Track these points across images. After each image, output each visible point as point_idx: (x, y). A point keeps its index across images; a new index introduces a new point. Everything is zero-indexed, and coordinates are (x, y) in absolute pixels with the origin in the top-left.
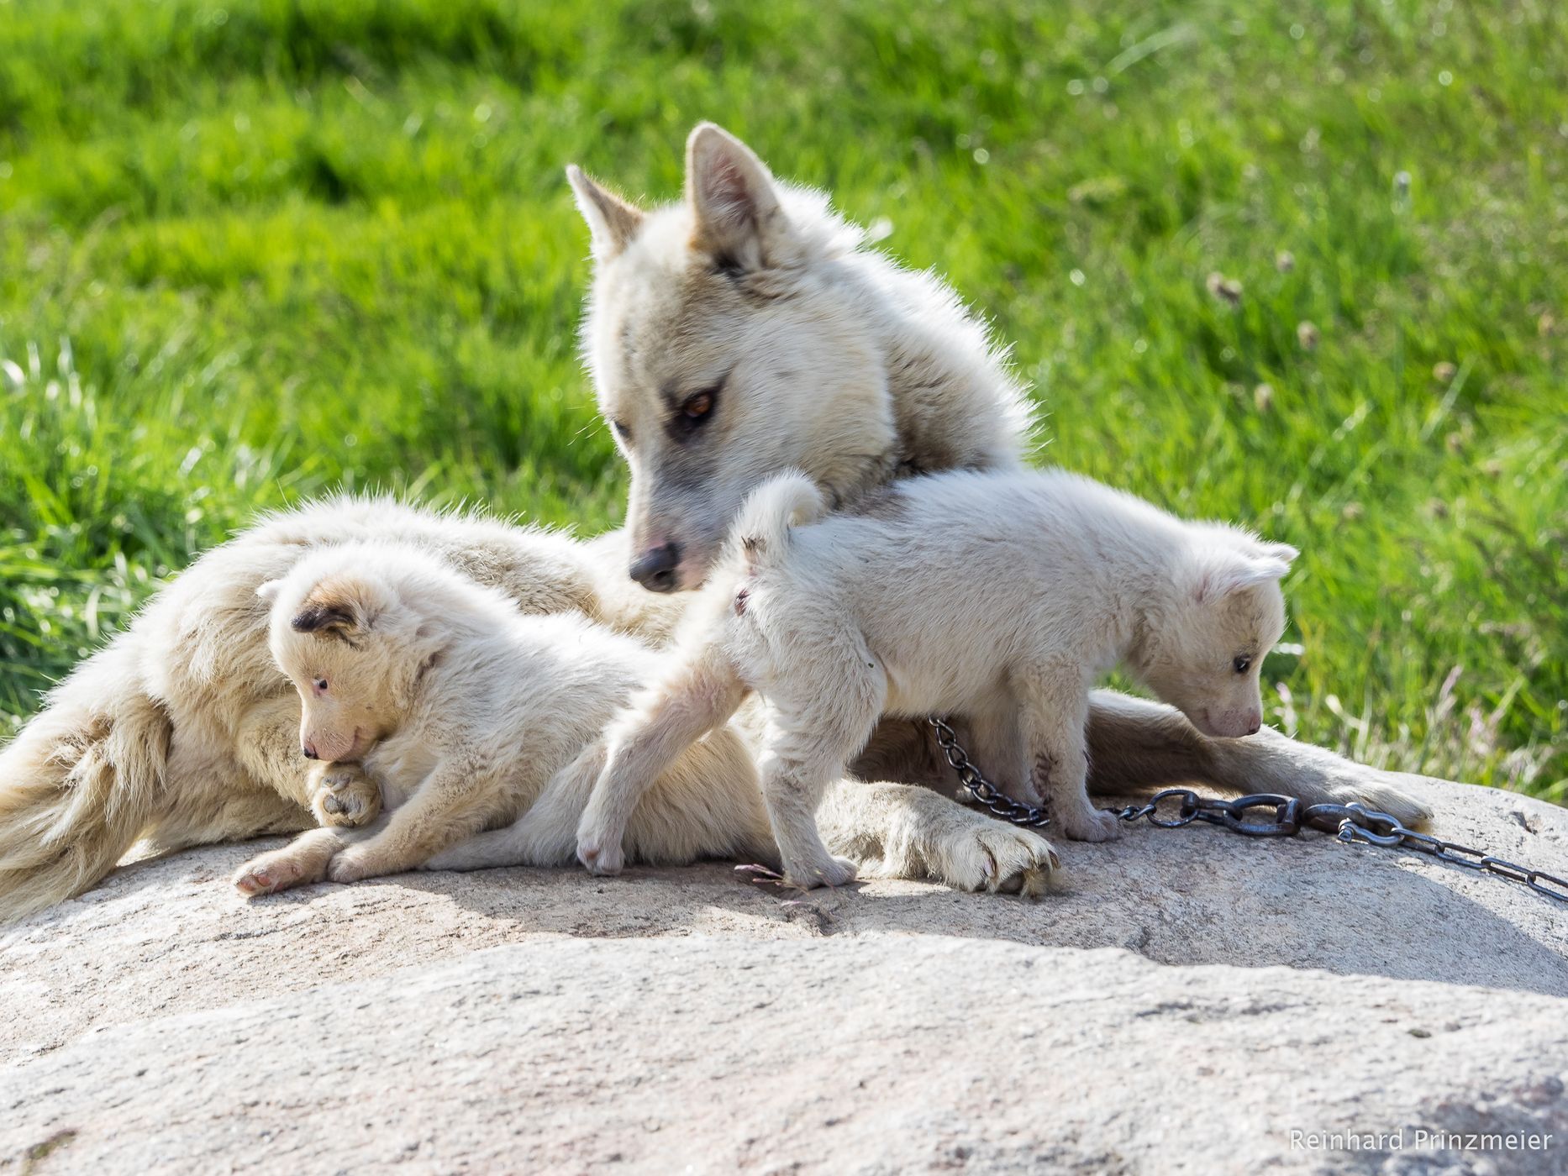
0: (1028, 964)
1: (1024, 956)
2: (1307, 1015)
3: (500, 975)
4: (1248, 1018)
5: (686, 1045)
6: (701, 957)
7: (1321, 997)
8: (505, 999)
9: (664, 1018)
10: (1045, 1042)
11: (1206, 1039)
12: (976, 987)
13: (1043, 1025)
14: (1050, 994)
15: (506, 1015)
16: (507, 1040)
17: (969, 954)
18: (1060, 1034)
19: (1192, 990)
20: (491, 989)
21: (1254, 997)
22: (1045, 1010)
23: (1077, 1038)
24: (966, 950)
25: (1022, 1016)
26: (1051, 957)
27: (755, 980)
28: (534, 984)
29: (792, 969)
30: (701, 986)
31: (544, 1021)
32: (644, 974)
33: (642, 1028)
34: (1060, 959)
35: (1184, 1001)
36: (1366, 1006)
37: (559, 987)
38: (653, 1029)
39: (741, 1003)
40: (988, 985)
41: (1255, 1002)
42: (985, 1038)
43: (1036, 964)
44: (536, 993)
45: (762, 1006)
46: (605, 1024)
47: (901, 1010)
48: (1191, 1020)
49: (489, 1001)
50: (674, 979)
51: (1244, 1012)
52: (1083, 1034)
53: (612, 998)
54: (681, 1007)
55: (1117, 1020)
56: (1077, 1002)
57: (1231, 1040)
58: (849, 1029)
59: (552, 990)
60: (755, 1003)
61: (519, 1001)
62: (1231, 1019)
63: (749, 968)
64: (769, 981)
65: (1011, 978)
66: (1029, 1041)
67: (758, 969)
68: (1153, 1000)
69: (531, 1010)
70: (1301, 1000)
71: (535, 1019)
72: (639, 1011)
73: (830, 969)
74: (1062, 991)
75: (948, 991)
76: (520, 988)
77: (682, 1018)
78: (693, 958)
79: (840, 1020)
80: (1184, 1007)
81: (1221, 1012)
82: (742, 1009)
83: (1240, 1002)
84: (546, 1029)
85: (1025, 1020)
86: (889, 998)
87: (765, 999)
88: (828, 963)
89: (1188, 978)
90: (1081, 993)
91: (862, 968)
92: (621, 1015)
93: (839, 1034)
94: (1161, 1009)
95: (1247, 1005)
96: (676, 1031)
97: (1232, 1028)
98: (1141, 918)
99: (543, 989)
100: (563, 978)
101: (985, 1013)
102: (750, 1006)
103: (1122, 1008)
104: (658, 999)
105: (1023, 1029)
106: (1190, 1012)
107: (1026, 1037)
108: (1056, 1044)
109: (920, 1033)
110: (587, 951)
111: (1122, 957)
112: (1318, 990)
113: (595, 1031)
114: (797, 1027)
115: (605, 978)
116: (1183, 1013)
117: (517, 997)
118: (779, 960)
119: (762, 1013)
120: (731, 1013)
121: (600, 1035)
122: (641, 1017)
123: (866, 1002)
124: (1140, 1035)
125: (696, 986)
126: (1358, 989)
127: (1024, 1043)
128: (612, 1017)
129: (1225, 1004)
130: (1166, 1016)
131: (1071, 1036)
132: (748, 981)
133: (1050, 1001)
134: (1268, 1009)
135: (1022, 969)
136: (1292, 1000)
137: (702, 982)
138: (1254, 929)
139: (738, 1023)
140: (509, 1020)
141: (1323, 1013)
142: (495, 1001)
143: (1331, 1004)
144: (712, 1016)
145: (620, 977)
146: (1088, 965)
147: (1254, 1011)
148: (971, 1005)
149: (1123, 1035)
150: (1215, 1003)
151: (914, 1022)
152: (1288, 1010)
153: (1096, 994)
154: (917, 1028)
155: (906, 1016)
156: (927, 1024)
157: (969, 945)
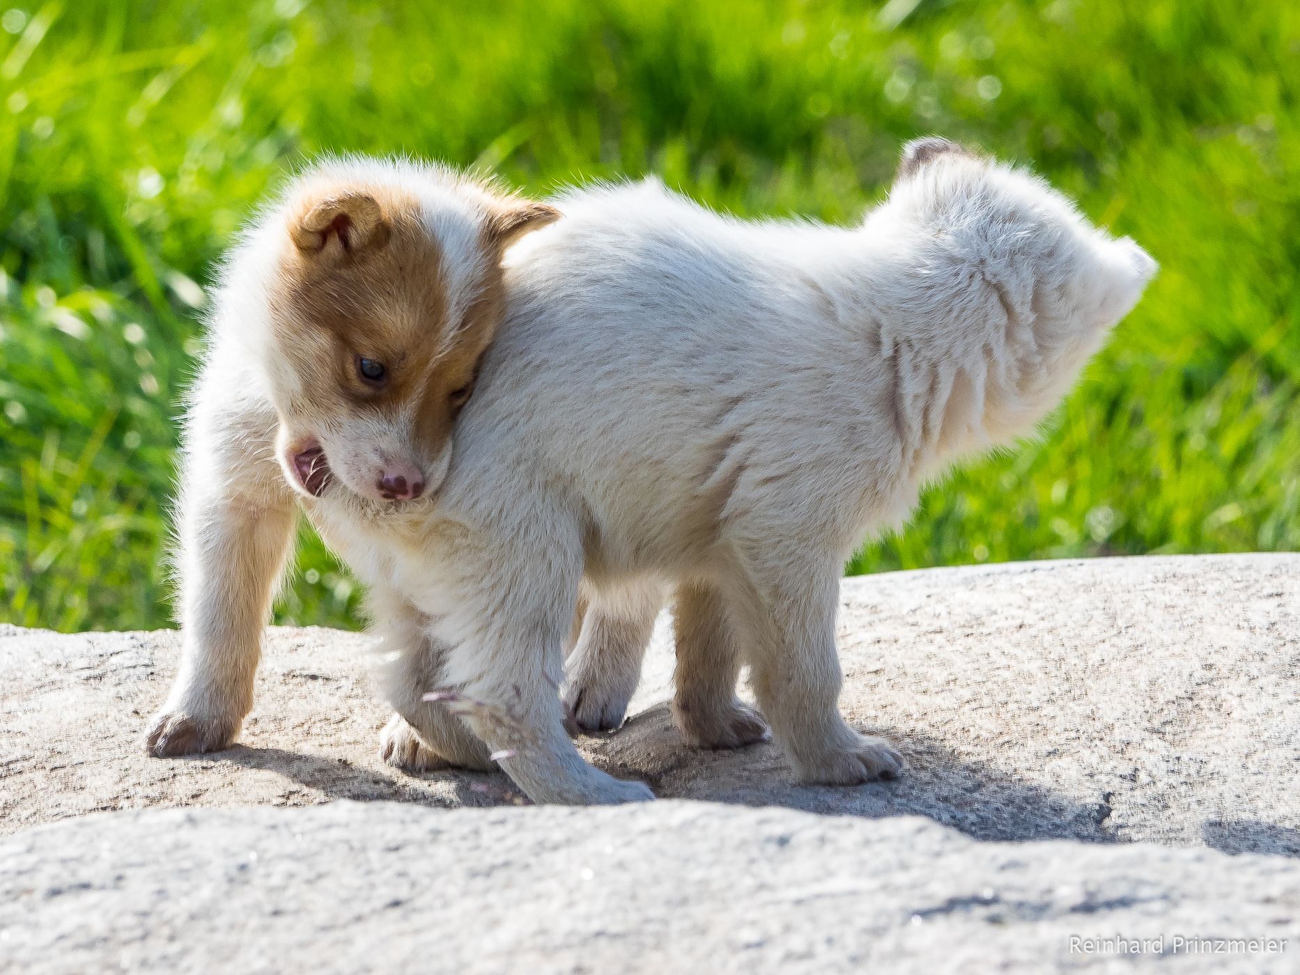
0: (783, 841)
1: (778, 830)
2: (1163, 913)
3: (43, 861)
4: (1078, 918)
5: (273, 961)
6: (335, 834)
7: (1191, 887)
8: (38, 896)
9: (254, 922)
10: (774, 954)
11: (1006, 948)
12: (697, 874)
13: (775, 928)
14: (798, 884)
15: (32, 917)
16: (22, 955)
17: (705, 827)
18: (796, 943)
19: (1001, 879)
20: (24, 881)
21: (1092, 887)
22: (786, 907)
23: (821, 948)
24: (701, 822)
25: (750, 916)
26: (817, 831)
27: (398, 866)
28: (85, 874)
29: (457, 850)
30: (320, 876)
31: (81, 927)
32: (242, 860)
33: (218, 937)
34: (832, 834)
35: (987, 893)
36: (1251, 901)
37: (120, 878)
38: (233, 938)
39: (368, 899)
40: (717, 872)
41: (1090, 895)
42: (691, 950)
43: (794, 841)
44: (86, 886)
45: (396, 904)
46: (166, 931)
47: (582, 909)
48: (994, 920)
49: (16, 899)
50: (286, 866)
51: (1075, 909)
52: (830, 941)
53: (187, 894)
54: (283, 906)
55: (882, 921)
56: (833, 896)
57: (1041, 950)
58: (505, 936)
59: (109, 882)
60: (388, 900)
61: (58, 899)
62: (1054, 918)
63: (397, 849)
64: (419, 868)
65: (752, 861)
66: (753, 953)
67: (410, 851)
68: (942, 891)
69: (68, 913)
70: (1157, 891)
71: (68, 925)
72: (220, 913)
73: (509, 850)
74: (818, 880)
75: (657, 880)
76: (67, 879)
77: (281, 922)
78: (322, 836)
79: (495, 923)
80: (986, 903)
81: (1040, 910)
82: (366, 909)
83: (1069, 894)
84: (81, 938)
85: (753, 923)
86: (571, 892)
87: (403, 892)
88: (510, 842)
89: (1002, 860)
90: (841, 883)
91: (556, 848)
92: (193, 917)
93: (488, 944)
94: (951, 906)
95: (1079, 899)
96: (264, 941)
97: (1049, 932)
98: (1104, 779)
99: (96, 882)
100: (130, 865)
101: (699, 912)
102: (378, 903)
103: (893, 903)
104: (254, 893)
105: (749, 935)
106: (995, 910)
107: (748, 946)
108: (790, 957)
109: (603, 942)
110: (179, 826)
111: (920, 830)
112: (1188, 876)
113: (151, 942)
114: (433, 935)
115: (187, 864)
116: (980, 911)
117: (55, 892)
118: (444, 837)
119: (395, 913)
120: (347, 914)
121: (157, 947)
122: (221, 921)
123: (538, 897)
124: (911, 943)
125: (312, 875)
126: (1249, 876)
127: (744, 956)
128: (179, 922)
129: (1047, 898)
130: (957, 918)
131: (811, 945)
132: (386, 868)
133: (794, 893)
134: (1110, 905)
135: (772, 849)
136: (1145, 892)
137: (322, 868)
138: (1267, 795)
139: (356, 929)
140: (35, 926)
141: (1186, 911)
142: (24, 898)
143: (1201, 897)
144: (321, 918)
145: (209, 863)
146: (867, 842)
147: (1088, 908)
148: (684, 901)
149: (887, 943)
150: (1033, 897)
151: (596, 926)
152: (1138, 908)
153: (866, 884)
154: (599, 934)
155: (588, 918)
156: (615, 928)
157: (709, 814)
